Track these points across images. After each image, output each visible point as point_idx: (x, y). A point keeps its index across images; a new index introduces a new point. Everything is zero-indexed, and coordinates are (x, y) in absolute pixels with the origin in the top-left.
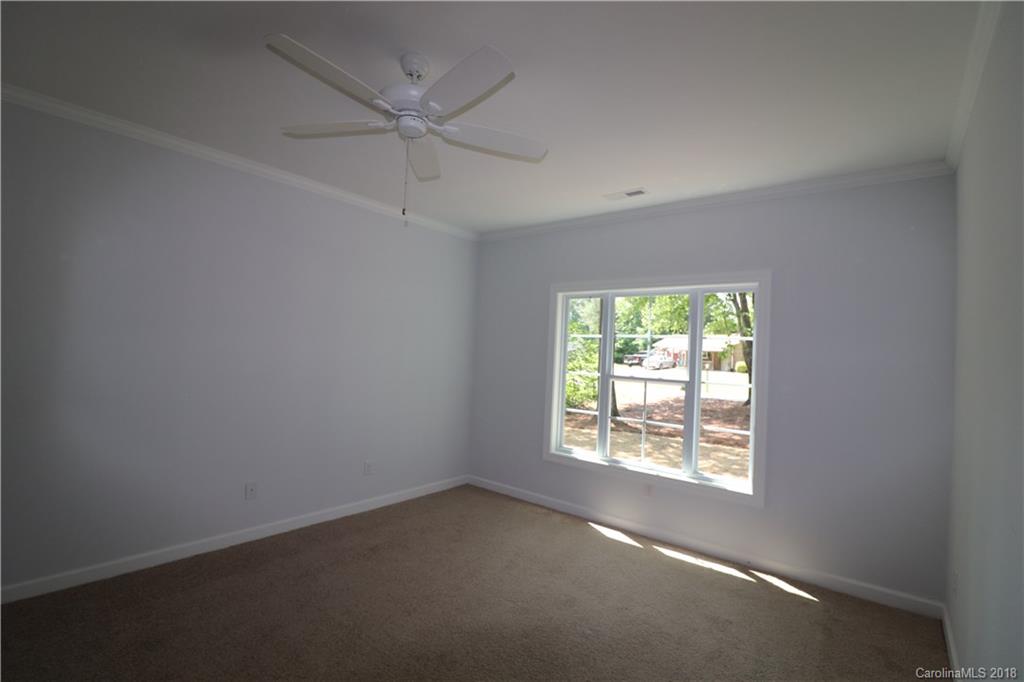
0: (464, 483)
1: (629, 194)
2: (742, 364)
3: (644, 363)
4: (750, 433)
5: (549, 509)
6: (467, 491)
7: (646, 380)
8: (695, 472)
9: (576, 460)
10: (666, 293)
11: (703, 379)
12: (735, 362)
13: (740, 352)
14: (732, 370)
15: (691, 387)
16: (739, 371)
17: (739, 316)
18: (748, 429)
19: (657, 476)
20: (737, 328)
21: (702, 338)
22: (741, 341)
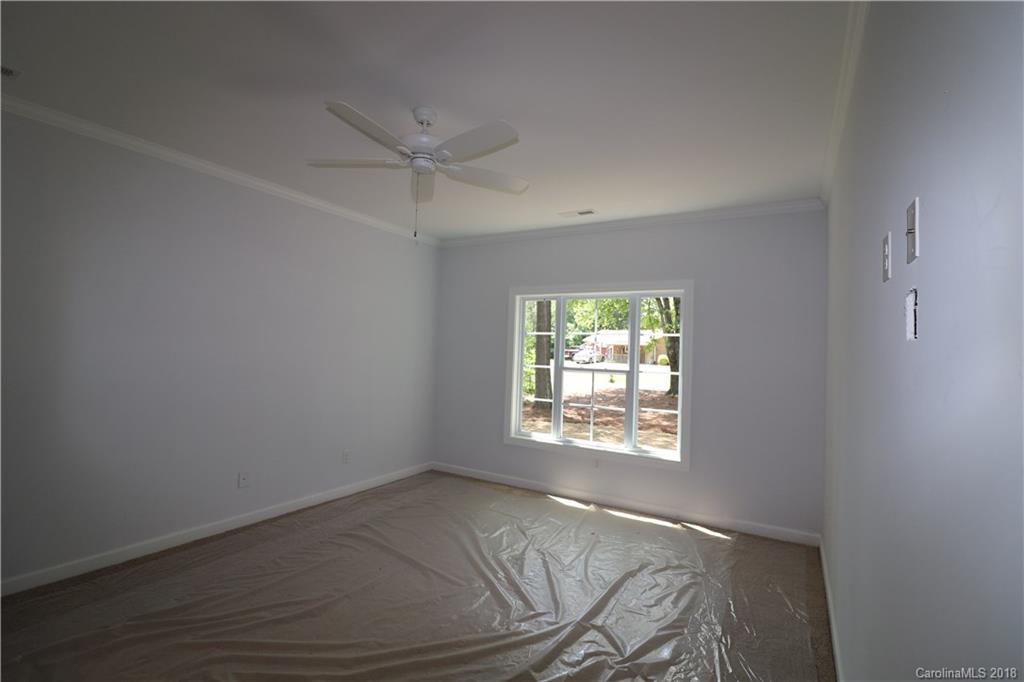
0: (429, 469)
1: (581, 213)
2: (664, 357)
3: (575, 358)
4: (678, 412)
5: (509, 486)
6: (433, 474)
7: (593, 371)
8: (635, 446)
9: (534, 442)
10: (592, 298)
11: (640, 369)
12: (657, 356)
13: (663, 346)
14: (655, 363)
15: (631, 376)
16: (661, 364)
17: (661, 313)
18: (676, 409)
19: (605, 452)
20: (660, 324)
21: (639, 335)
22: (665, 338)
